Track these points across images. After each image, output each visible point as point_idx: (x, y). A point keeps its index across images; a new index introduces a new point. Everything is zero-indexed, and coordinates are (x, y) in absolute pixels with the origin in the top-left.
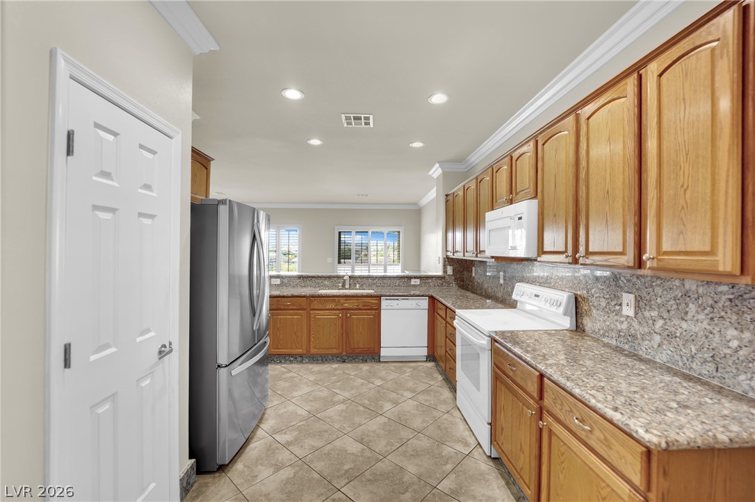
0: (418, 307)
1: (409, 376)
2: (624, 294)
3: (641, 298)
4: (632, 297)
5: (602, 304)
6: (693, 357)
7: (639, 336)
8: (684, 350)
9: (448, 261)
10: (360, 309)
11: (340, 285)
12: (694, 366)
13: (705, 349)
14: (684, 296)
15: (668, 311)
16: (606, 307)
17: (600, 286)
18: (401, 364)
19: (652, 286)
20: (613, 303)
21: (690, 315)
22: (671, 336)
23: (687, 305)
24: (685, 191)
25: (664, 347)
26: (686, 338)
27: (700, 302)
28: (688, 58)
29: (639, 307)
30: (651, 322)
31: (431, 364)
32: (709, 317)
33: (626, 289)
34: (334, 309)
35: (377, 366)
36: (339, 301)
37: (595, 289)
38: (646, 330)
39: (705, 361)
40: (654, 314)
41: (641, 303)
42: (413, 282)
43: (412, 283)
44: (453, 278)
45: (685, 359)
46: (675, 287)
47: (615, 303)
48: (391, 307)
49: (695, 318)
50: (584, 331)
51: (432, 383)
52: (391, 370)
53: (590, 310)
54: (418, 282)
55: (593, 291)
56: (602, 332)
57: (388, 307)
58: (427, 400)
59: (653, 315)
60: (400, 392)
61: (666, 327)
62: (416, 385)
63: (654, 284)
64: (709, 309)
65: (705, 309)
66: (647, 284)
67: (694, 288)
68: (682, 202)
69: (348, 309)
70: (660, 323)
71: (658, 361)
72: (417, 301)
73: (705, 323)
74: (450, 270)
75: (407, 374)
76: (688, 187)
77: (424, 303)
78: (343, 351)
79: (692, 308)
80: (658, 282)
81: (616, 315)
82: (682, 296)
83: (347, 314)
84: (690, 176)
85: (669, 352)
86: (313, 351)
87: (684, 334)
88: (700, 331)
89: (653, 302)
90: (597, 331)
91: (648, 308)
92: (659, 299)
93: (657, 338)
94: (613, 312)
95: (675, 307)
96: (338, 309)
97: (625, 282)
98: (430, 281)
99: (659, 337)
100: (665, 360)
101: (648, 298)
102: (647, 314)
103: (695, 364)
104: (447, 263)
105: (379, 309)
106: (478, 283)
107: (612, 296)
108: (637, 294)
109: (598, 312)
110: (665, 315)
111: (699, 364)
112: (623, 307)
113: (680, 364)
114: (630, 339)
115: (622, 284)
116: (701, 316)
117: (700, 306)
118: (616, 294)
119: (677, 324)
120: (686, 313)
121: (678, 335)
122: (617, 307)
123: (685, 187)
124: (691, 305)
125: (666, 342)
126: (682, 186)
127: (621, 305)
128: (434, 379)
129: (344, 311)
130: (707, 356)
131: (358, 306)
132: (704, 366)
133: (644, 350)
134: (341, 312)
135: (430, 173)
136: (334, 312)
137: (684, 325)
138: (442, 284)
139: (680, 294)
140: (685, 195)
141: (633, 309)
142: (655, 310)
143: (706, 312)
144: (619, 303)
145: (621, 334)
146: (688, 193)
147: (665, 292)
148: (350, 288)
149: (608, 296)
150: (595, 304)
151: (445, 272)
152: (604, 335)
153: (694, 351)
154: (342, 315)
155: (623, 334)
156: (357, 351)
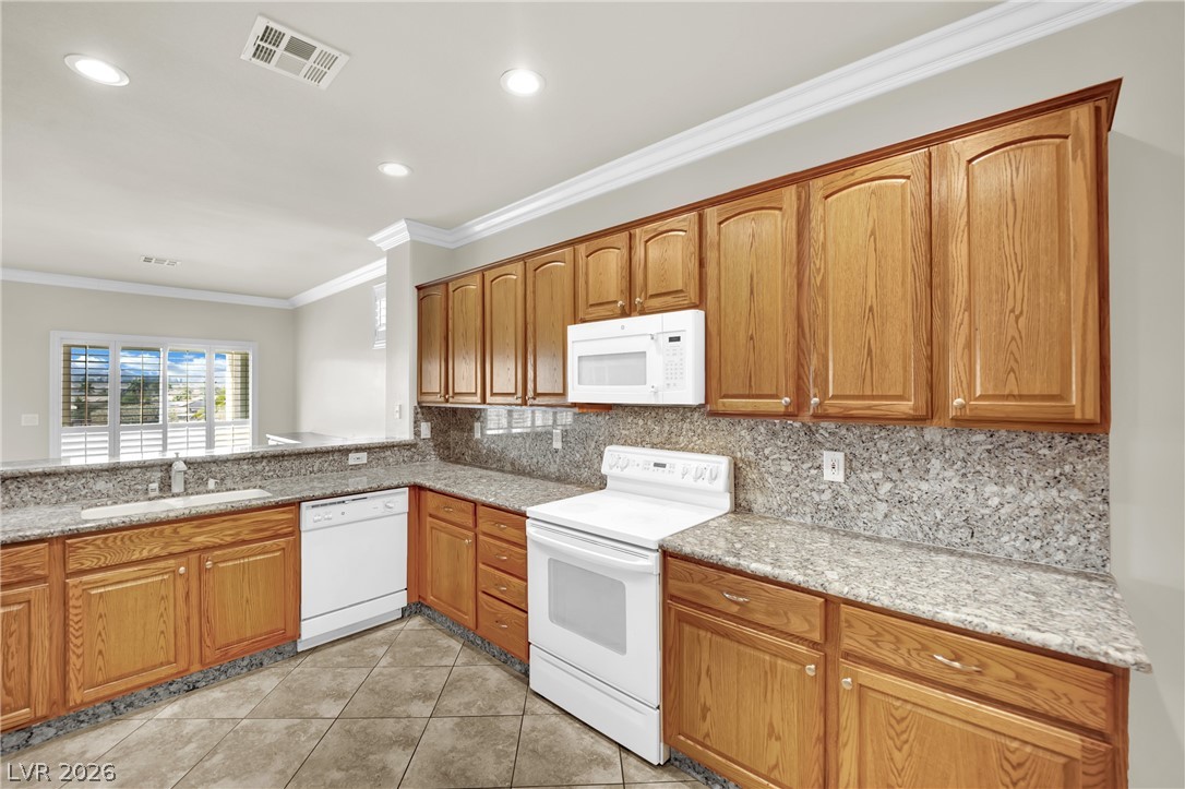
0: (388, 512)
1: (391, 665)
2: (825, 453)
3: (855, 456)
4: (840, 456)
5: (784, 468)
6: (938, 524)
7: (852, 508)
8: (925, 518)
9: (424, 411)
10: (244, 542)
11: (155, 486)
12: (940, 535)
13: (955, 513)
14: (923, 450)
15: (900, 471)
16: (792, 472)
17: (780, 443)
18: (352, 644)
19: (872, 440)
20: (805, 466)
21: (933, 473)
22: (904, 502)
23: (928, 461)
24: (1017, 318)
25: (894, 517)
26: (928, 502)
27: (947, 456)
28: (1018, 148)
29: (851, 468)
30: (872, 486)
31: (416, 622)
32: (960, 473)
33: (827, 445)
34: (157, 558)
35: (299, 670)
36: (175, 531)
37: (770, 449)
38: (864, 498)
39: (956, 527)
40: (877, 475)
41: (854, 463)
42: (353, 459)
43: (351, 462)
44: (432, 444)
45: (926, 528)
46: (909, 440)
47: (810, 465)
48: (327, 523)
49: (941, 476)
50: (750, 510)
51: (449, 661)
52: (339, 665)
53: (762, 479)
54: (363, 457)
55: (767, 451)
56: (785, 508)
57: (319, 525)
58: (468, 705)
59: (874, 477)
60: (398, 710)
61: (897, 491)
62: (422, 681)
63: (876, 437)
64: (959, 463)
65: (954, 463)
66: (864, 438)
67: (938, 439)
68: (1012, 332)
69: (207, 549)
70: (888, 486)
71: (886, 536)
72: (386, 499)
73: (955, 482)
74: (425, 430)
75: (383, 663)
76: (1021, 313)
77: (401, 501)
78: (190, 663)
79: (936, 464)
80: (883, 434)
81: (811, 482)
82: (920, 450)
83: (200, 563)
84: (1025, 299)
85: (902, 523)
86: (76, 696)
87: (925, 496)
88: (947, 491)
89: (875, 461)
90: (775, 506)
91: (866, 469)
92: (884, 456)
93: (882, 508)
94: (805, 479)
95: (909, 464)
96: (171, 555)
97: (827, 435)
98: (388, 453)
99: (885, 505)
100: (896, 534)
101: (866, 455)
102: (865, 476)
103: (941, 532)
104: (420, 416)
105: (295, 531)
106: (489, 450)
107: (804, 456)
108: (847, 451)
109: (778, 480)
110: (895, 476)
111: (947, 531)
112: (825, 471)
113: (920, 535)
114: (836, 513)
115: (820, 438)
116: (950, 473)
117: (946, 461)
118: (811, 452)
119: (913, 485)
120: (928, 471)
121: (915, 499)
122: (813, 472)
123: (1017, 312)
124: (933, 461)
125: (896, 510)
126: (1012, 311)
127: (819, 467)
128: (447, 651)
129: (194, 556)
130: (959, 521)
131: (238, 534)
132: (954, 533)
133: (861, 524)
134: (184, 559)
135: (374, 238)
136: (162, 564)
137: (924, 486)
138: (412, 457)
139: (918, 448)
140: (1017, 323)
141: (842, 473)
142: (877, 470)
143: (955, 467)
144: (816, 465)
145: (820, 507)
146: (1022, 321)
147: (894, 446)
148: (186, 493)
149: (795, 457)
150: (772, 470)
151: (417, 433)
152: (789, 513)
153: (939, 516)
154: (188, 569)
155: (825, 508)
156: (235, 649)
